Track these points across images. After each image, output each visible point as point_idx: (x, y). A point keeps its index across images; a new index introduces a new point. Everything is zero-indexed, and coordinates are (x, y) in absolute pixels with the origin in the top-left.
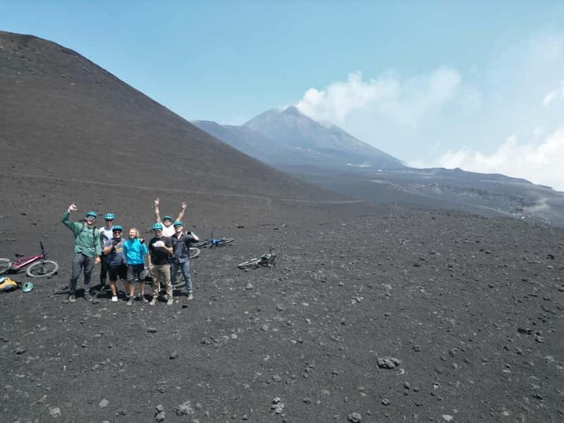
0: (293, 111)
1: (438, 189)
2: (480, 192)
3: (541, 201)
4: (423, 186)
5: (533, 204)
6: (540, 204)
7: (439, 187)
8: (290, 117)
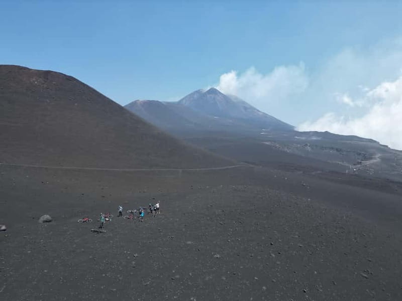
0: (213, 91)
1: (309, 148)
2: (337, 150)
3: (377, 156)
4: (299, 145)
5: (371, 158)
6: (375, 158)
7: (310, 146)
8: (211, 95)
